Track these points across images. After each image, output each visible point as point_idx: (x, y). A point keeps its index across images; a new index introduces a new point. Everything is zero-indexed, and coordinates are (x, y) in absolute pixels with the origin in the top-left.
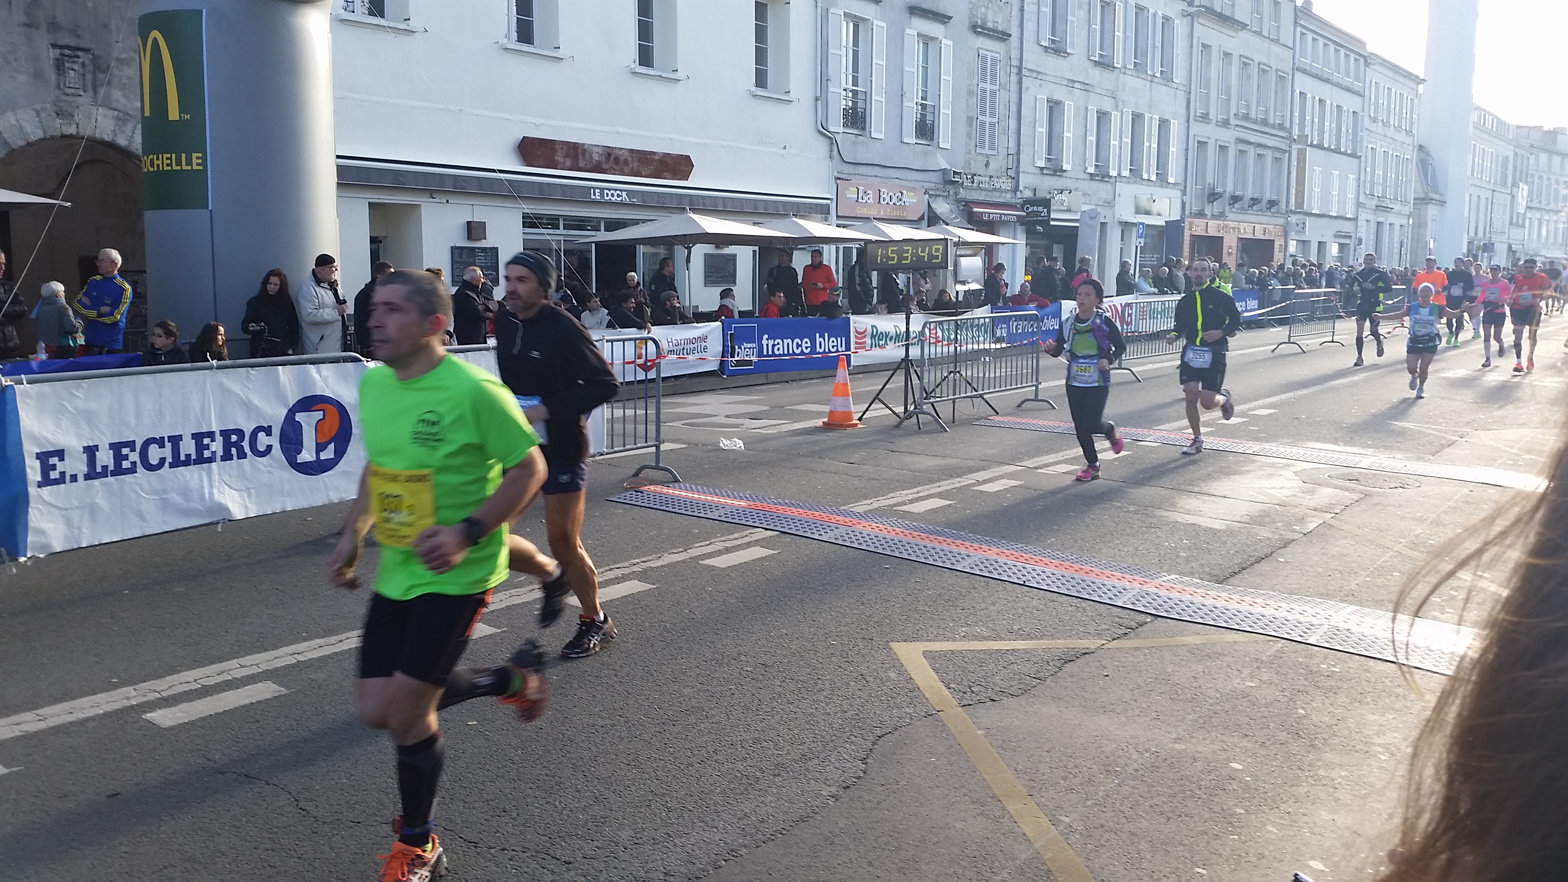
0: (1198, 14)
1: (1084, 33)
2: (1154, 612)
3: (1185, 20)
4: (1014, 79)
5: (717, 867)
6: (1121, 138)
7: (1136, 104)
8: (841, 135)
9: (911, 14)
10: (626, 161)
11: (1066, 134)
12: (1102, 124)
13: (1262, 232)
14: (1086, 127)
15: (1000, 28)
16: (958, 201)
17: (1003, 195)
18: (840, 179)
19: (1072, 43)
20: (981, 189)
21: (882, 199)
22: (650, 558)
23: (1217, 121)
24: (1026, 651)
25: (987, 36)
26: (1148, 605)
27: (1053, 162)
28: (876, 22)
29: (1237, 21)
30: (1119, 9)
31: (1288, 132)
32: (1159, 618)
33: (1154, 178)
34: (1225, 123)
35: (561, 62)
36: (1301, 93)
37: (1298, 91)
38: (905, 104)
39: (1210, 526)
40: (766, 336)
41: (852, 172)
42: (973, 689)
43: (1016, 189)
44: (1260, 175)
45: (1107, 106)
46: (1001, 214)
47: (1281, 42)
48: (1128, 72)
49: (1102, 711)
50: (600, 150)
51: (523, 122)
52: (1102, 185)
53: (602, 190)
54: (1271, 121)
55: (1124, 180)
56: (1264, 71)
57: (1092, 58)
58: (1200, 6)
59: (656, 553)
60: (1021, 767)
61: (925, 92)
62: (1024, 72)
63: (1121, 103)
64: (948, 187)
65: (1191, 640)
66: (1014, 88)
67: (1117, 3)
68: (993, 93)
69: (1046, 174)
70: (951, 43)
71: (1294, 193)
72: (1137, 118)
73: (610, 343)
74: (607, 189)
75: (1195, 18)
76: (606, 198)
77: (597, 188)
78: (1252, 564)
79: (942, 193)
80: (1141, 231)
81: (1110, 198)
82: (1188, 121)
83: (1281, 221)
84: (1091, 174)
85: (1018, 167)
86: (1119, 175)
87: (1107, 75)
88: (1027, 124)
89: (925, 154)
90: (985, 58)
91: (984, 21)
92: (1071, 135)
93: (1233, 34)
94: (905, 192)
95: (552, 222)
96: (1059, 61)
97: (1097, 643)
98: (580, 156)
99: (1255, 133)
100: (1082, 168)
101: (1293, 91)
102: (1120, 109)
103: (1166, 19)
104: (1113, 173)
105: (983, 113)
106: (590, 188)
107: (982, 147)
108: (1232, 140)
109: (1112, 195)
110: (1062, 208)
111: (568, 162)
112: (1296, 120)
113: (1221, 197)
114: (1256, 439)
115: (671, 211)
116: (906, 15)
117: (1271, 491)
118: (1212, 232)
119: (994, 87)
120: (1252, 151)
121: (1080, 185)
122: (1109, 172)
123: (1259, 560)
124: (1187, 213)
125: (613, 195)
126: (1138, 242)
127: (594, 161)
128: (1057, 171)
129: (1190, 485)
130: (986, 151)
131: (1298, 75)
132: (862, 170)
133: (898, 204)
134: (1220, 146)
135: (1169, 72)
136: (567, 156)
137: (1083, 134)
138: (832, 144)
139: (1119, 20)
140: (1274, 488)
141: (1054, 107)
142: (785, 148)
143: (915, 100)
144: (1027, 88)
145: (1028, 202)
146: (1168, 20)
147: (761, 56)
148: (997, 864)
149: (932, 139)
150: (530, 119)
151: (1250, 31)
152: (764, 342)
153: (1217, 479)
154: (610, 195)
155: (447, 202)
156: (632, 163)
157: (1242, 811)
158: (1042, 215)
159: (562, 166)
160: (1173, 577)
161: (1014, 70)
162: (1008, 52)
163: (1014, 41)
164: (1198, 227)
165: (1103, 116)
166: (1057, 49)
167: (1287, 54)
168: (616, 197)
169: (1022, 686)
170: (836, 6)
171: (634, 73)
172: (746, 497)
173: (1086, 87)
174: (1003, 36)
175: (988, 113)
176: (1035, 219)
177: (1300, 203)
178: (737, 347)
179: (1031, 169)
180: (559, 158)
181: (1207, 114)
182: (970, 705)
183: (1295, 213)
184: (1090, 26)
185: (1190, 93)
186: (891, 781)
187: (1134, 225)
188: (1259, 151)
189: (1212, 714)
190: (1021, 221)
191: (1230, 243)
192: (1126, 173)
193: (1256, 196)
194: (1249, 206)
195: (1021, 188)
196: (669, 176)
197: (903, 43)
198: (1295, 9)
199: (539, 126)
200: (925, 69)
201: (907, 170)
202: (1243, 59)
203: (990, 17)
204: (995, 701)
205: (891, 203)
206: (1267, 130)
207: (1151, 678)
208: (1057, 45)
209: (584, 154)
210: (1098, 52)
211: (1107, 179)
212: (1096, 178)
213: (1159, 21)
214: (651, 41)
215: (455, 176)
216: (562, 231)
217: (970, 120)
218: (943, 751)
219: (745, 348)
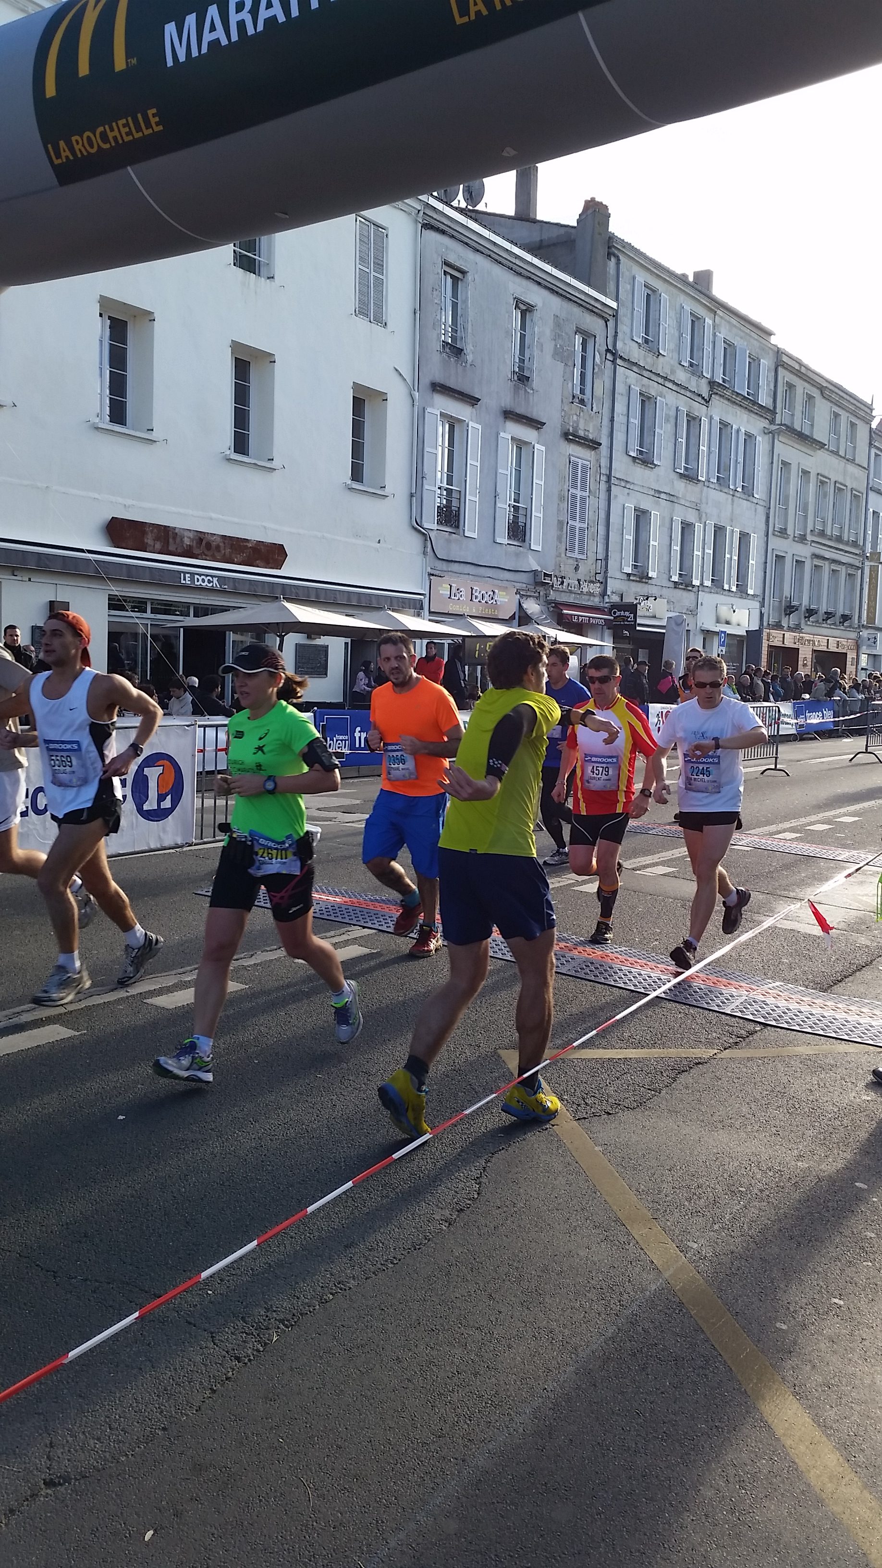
0: (779, 432)
1: (671, 446)
2: (762, 1020)
3: (767, 437)
4: (603, 486)
5: (323, 1302)
6: (704, 549)
7: (719, 516)
8: (435, 532)
9: (506, 418)
10: (218, 547)
11: (652, 543)
12: (686, 535)
13: (836, 645)
14: (671, 537)
15: (591, 437)
16: (549, 603)
17: (592, 598)
18: (433, 575)
19: (659, 455)
20: (571, 592)
21: (474, 597)
22: (242, 956)
23: (795, 537)
24: (638, 1061)
25: (579, 443)
26: (756, 1013)
27: (640, 569)
28: (471, 424)
29: (815, 440)
30: (705, 424)
31: (861, 549)
32: (769, 1028)
33: (734, 589)
34: (802, 539)
35: (154, 444)
36: (874, 512)
37: (871, 510)
38: (499, 505)
39: (809, 932)
40: (358, 729)
41: (445, 569)
42: (587, 1101)
43: (604, 594)
44: (834, 590)
45: (691, 517)
46: (590, 617)
47: (856, 462)
48: (711, 486)
49: (720, 1126)
50: (191, 535)
51: (112, 502)
52: (685, 594)
53: (192, 574)
54: (846, 539)
55: (707, 590)
56: (840, 489)
57: (678, 470)
58: (781, 424)
59: (248, 950)
60: (642, 1187)
61: (517, 495)
62: (613, 480)
63: (704, 515)
64: (539, 589)
65: (803, 1050)
66: (603, 495)
67: (703, 418)
68: (583, 499)
69: (633, 581)
70: (543, 448)
71: (866, 608)
72: (719, 530)
73: (203, 729)
74: (198, 574)
75: (776, 437)
76: (196, 583)
77: (188, 573)
78: (854, 972)
79: (533, 594)
80: (722, 640)
81: (693, 606)
82: (767, 535)
83: (853, 635)
84: (675, 582)
85: (606, 571)
86: (702, 584)
87: (691, 487)
88: (615, 531)
89: (517, 555)
90: (576, 466)
91: (576, 429)
92: (656, 544)
93: (811, 453)
94: (496, 591)
95: (140, 605)
96: (646, 471)
97: (708, 1052)
98: (171, 540)
99: (831, 550)
100: (666, 576)
101: (866, 510)
102: (703, 521)
103: (749, 436)
104: (696, 582)
105: (574, 518)
106: (180, 572)
107: (573, 551)
108: (809, 555)
109: (695, 603)
110: (648, 614)
111: (158, 546)
112: (869, 538)
113: (797, 610)
114: (844, 846)
115: (262, 599)
116: (501, 419)
117: (864, 898)
118: (789, 643)
119: (584, 494)
120: (826, 567)
121: (665, 592)
122: (692, 582)
123: (860, 968)
124: (765, 624)
125: (203, 581)
126: (720, 650)
127: (185, 546)
128: (643, 577)
129: (785, 890)
130: (576, 555)
131: (872, 495)
132: (455, 567)
133: (490, 602)
134: (797, 561)
135: (751, 487)
136: (157, 539)
137: (668, 544)
138: (426, 540)
139: (704, 433)
140: (867, 895)
141: (641, 516)
142: (379, 542)
143: (508, 502)
144: (616, 496)
145: (614, 607)
146: (750, 436)
147: (357, 450)
148: (626, 1296)
149: (524, 541)
150: (120, 500)
151: (828, 450)
152: (357, 735)
153: (809, 885)
154: (200, 580)
155: (30, 580)
156: (225, 549)
157: (873, 1235)
158: (629, 619)
159: (151, 548)
160: (778, 984)
161: (604, 478)
162: (598, 461)
163: (604, 450)
164: (776, 638)
165: (687, 527)
166: (645, 460)
167: (862, 474)
168: (206, 583)
169: (637, 1098)
170: (433, 406)
171: (229, 460)
172: (341, 892)
173: (672, 499)
174: (594, 445)
175: (578, 518)
176: (622, 623)
177: (871, 618)
178: (328, 739)
179: (618, 575)
180: (149, 540)
181: (786, 529)
182: (585, 1118)
183: (867, 628)
184: (676, 440)
185: (769, 508)
186: (508, 1203)
187: (717, 633)
188: (834, 567)
189: (831, 1130)
190: (608, 624)
191: (805, 654)
192: (708, 583)
193: (830, 610)
194: (823, 620)
195: (609, 593)
196: (262, 564)
197: (497, 446)
198: (870, 432)
199: (129, 507)
200: (518, 472)
201: (498, 570)
202: (820, 477)
203: (582, 426)
204: (610, 1114)
205: (483, 602)
206: (841, 547)
207: (767, 1091)
208: (645, 456)
209: (174, 538)
210: (683, 464)
211: (690, 588)
212: (680, 586)
213: (742, 438)
214: (247, 429)
215: (39, 554)
216: (149, 615)
217: (560, 523)
218: (560, 1169)
219: (337, 741)
